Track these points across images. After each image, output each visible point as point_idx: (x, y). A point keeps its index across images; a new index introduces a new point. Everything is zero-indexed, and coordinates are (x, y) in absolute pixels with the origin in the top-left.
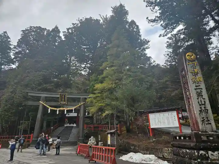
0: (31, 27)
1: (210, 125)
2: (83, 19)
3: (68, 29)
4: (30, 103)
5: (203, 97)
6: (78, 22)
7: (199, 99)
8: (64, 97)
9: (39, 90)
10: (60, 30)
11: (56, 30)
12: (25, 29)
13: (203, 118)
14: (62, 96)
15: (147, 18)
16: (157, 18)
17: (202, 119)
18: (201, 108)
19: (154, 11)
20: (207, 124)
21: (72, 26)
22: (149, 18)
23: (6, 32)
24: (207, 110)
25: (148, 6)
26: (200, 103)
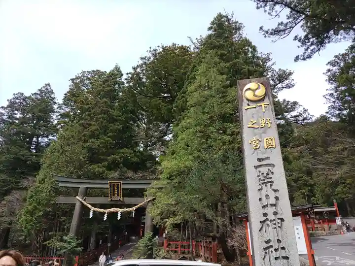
0: (84, 72)
1: (285, 261)
2: (157, 48)
3: (135, 69)
4: (62, 200)
5: (274, 187)
6: (149, 55)
7: (264, 192)
8: (118, 188)
9: (79, 177)
10: (123, 73)
11: (117, 73)
12: (75, 77)
13: (267, 242)
14: (114, 185)
15: (261, 28)
16: (282, 27)
17: (266, 245)
18: (265, 215)
19: (274, 13)
20: (276, 258)
21: (141, 62)
22: (264, 29)
23: (49, 84)
24: (282, 220)
25: (261, 7)
26: (265, 202)
